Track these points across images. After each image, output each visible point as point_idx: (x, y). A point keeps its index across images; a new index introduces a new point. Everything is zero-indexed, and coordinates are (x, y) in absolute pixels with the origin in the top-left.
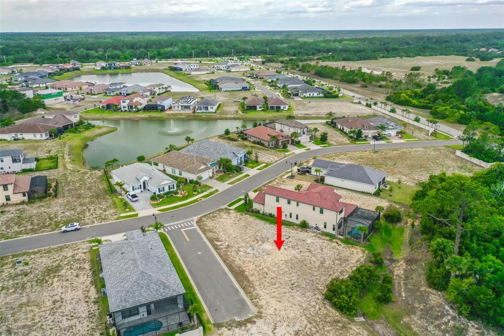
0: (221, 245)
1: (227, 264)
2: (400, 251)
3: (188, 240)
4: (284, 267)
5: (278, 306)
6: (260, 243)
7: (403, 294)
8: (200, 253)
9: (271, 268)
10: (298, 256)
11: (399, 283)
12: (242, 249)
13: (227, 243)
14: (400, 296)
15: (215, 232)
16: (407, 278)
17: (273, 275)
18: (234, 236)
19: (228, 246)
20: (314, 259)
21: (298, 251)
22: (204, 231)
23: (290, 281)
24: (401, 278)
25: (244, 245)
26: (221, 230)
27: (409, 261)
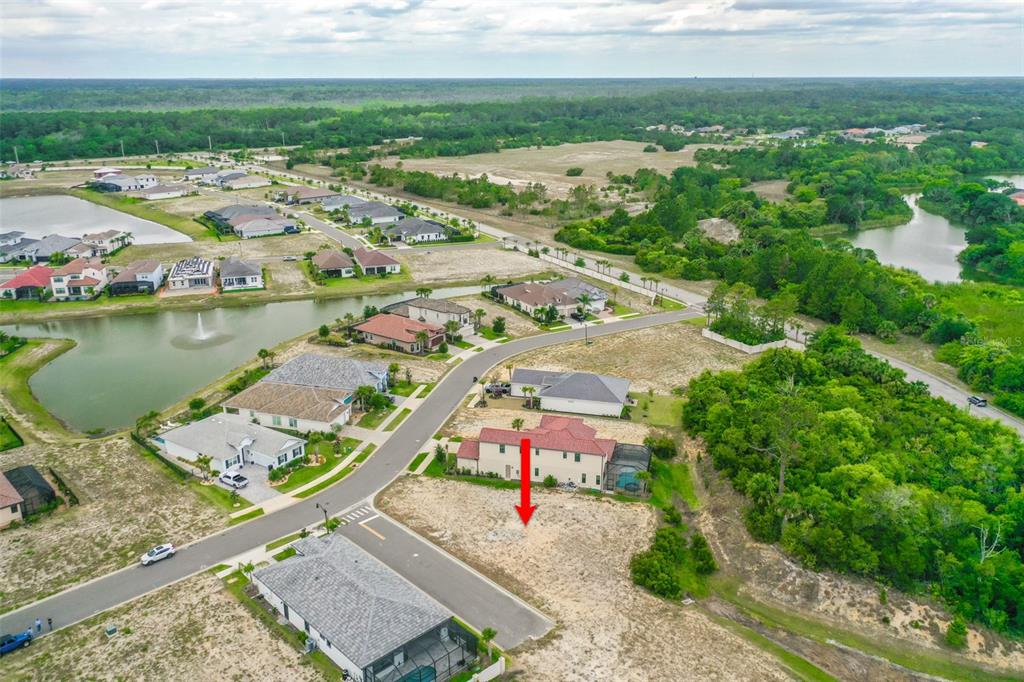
0: (442, 536)
1: (470, 564)
2: (696, 499)
3: (383, 538)
4: (555, 551)
5: (579, 607)
6: (500, 522)
7: (726, 558)
8: (416, 555)
9: (538, 556)
10: (567, 531)
11: (714, 543)
12: (479, 537)
13: (449, 532)
14: (724, 560)
15: (419, 518)
16: (722, 535)
17: (548, 567)
18: (452, 518)
19: (455, 537)
20: (590, 532)
21: (562, 524)
22: (400, 519)
23: (576, 569)
24: (712, 536)
25: (477, 529)
26: (425, 512)
27: (716, 511)
